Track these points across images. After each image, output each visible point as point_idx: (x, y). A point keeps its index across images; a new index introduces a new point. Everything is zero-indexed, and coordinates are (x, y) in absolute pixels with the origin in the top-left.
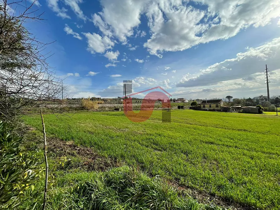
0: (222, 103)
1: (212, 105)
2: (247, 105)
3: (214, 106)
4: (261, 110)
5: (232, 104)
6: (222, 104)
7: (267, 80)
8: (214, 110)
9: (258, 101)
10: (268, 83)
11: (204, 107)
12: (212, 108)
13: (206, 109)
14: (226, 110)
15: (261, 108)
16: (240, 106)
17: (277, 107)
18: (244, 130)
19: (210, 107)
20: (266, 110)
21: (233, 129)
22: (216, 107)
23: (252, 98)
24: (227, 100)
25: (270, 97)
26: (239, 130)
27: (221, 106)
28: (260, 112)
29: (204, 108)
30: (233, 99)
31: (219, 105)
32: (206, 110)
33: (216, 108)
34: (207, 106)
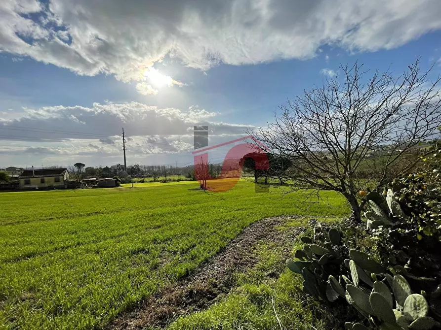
0: (68, 174)
1: (46, 179)
2: (104, 176)
3: (50, 180)
4: (118, 182)
5: (84, 175)
6: (66, 177)
7: (124, 146)
8: (50, 188)
9: (115, 170)
10: (124, 149)
11: (28, 183)
12: (46, 185)
13: (33, 186)
14: (73, 186)
15: (118, 180)
16: (95, 179)
17: (133, 177)
18: (96, 213)
19: (43, 182)
20: (123, 182)
21: (80, 216)
22: (56, 181)
23: (109, 167)
24: (76, 169)
25: (127, 166)
26: (89, 215)
27: (65, 179)
28: (117, 185)
29: (27, 186)
30: (85, 167)
31: (61, 177)
32: (34, 189)
33: (55, 184)
34: (35, 181)
